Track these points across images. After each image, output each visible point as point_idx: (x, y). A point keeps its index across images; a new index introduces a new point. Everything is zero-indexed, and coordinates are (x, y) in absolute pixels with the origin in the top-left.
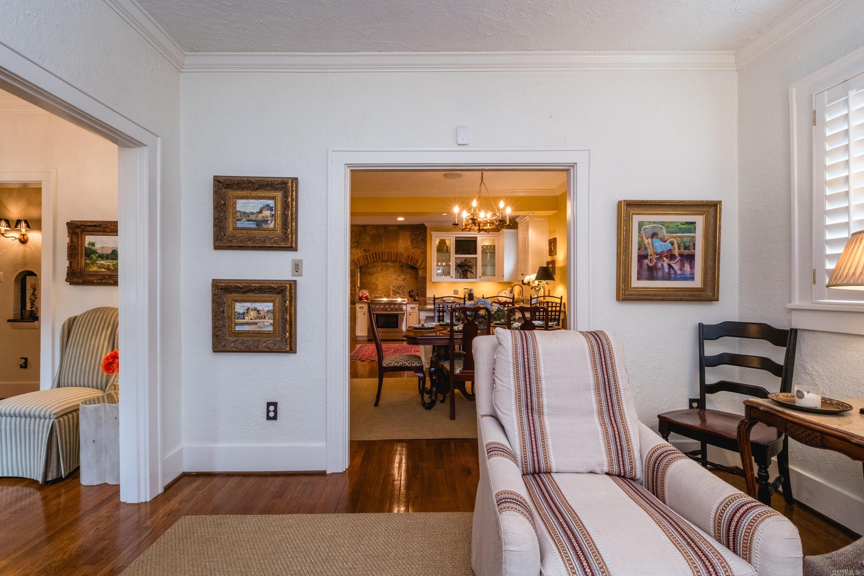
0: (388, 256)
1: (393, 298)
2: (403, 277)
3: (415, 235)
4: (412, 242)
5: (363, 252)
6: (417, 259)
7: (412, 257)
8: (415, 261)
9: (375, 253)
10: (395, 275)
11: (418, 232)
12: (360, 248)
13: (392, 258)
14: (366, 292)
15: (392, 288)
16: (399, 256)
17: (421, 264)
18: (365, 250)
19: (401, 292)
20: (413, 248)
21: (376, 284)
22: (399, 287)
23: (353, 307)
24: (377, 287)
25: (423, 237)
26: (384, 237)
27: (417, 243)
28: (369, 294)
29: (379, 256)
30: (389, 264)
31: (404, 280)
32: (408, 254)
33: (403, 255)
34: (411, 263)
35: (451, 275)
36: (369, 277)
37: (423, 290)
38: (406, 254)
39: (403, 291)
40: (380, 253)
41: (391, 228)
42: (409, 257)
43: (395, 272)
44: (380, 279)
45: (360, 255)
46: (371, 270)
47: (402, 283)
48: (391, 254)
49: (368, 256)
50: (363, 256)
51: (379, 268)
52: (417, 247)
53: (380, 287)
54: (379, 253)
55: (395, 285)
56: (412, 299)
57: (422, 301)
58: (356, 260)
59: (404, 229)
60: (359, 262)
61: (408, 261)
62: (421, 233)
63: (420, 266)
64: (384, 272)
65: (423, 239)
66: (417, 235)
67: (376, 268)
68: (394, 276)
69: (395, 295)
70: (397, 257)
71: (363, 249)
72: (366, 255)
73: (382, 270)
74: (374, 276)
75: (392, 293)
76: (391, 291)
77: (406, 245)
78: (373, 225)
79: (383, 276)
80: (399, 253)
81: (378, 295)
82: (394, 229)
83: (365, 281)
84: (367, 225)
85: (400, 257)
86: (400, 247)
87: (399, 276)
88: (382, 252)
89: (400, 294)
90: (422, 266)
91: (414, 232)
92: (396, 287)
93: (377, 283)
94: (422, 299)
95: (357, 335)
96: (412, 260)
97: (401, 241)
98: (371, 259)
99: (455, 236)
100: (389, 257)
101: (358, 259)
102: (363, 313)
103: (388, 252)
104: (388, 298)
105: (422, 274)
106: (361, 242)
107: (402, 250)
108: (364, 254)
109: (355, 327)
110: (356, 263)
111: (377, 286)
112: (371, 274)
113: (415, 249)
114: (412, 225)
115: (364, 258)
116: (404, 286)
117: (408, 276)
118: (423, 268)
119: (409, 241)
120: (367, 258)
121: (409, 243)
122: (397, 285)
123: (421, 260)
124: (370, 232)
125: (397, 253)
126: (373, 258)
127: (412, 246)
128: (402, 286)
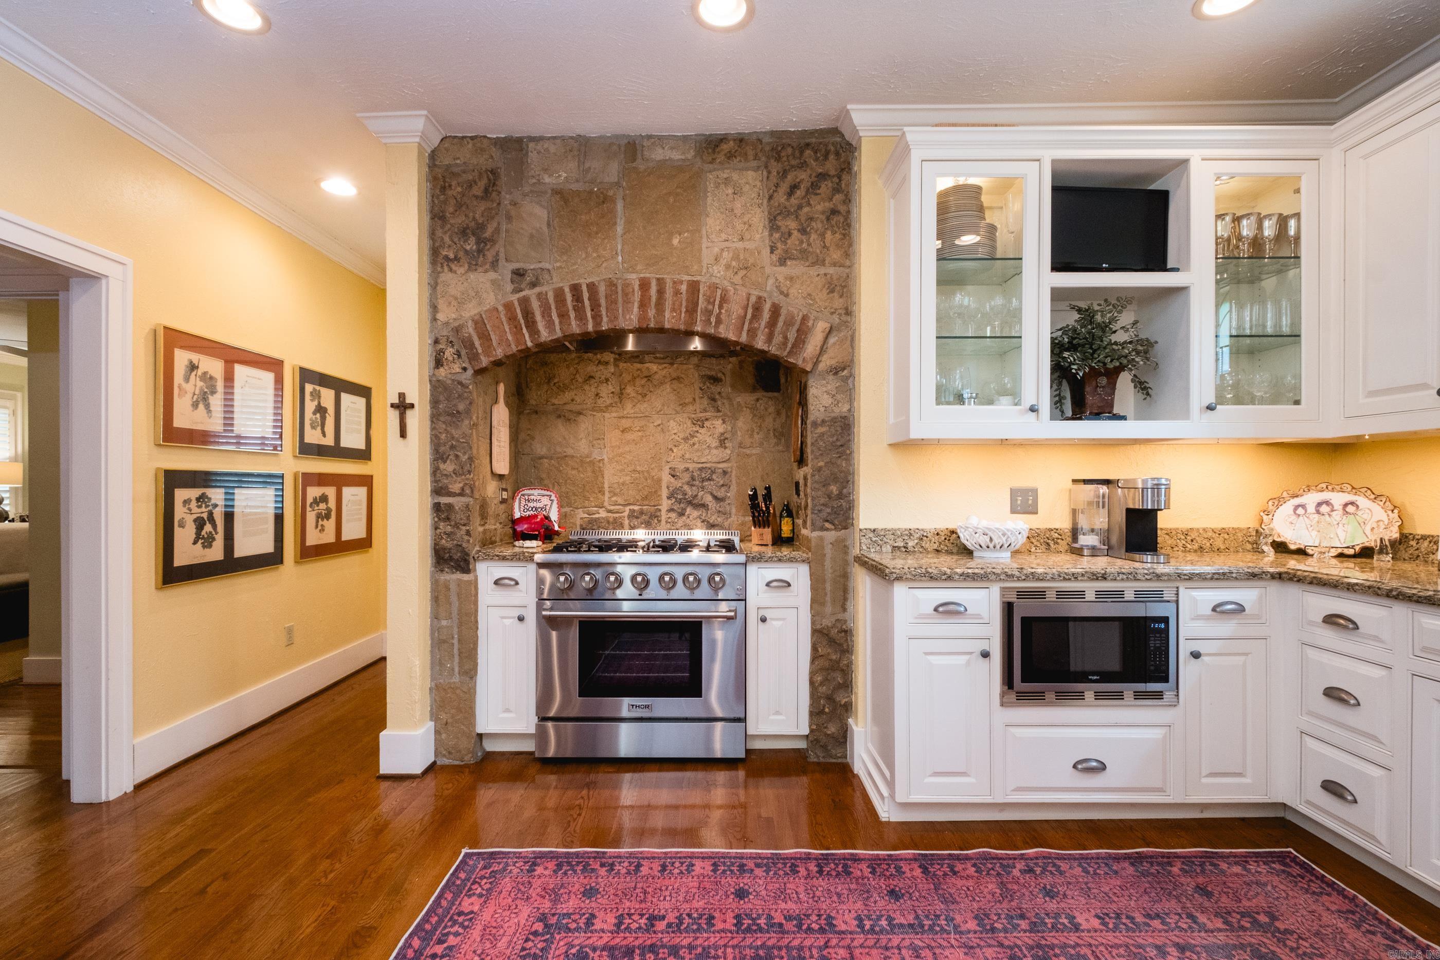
0: (643, 305)
1: (673, 525)
2: (719, 426)
3: (794, 188)
4: (773, 226)
5: (509, 287)
6: (805, 318)
7: (776, 311)
8: (792, 335)
9: (576, 289)
10: (679, 418)
11: (803, 175)
12: (494, 265)
13: (667, 314)
14: (545, 501)
15: (666, 478)
16: (702, 304)
17: (823, 350)
18: (519, 274)
19: (708, 499)
20: (782, 262)
21: (592, 463)
22: (704, 475)
23: (459, 583)
24: (598, 473)
25: (839, 197)
26: (620, 206)
27: (803, 231)
28: (560, 506)
29: (595, 306)
30: (654, 367)
31: (722, 443)
32: (755, 293)
33: (724, 300)
34: (770, 339)
35: (1029, 399)
36: (559, 431)
37: (834, 489)
38: (743, 292)
39: (720, 494)
40: (602, 289)
41: (659, 154)
42: (757, 309)
43: (683, 405)
44: (613, 437)
45: (490, 299)
46: (568, 396)
47: (713, 456)
48: (661, 292)
49: (535, 305)
50: (508, 307)
51: (605, 390)
52: (804, 255)
53: (610, 477)
54: (592, 287)
55: (681, 466)
56: (767, 533)
57: (828, 550)
58: (470, 329)
59: (730, 156)
60: (485, 337)
61: (752, 333)
62: (823, 176)
63: (816, 364)
64: (629, 409)
65: (834, 212)
66: (799, 193)
67: (591, 390)
68: (678, 426)
69: (681, 514)
70: (692, 310)
71: (507, 269)
72: (524, 302)
73: (621, 395)
74: (585, 424)
75: (665, 504)
76: (665, 493)
77: (740, 245)
78: (563, 138)
79: (625, 423)
80: (703, 289)
81: (603, 514)
82: (676, 156)
83: (540, 449)
84: (532, 139)
85: (709, 313)
86: (707, 254)
87: (700, 423)
88: (611, 284)
89: (704, 506)
90: (826, 362)
91: (784, 174)
92: (686, 477)
93: (596, 456)
94: (831, 536)
95: (480, 729)
96: (772, 324)
97: (713, 222)
98: (550, 324)
99: (1049, 155)
100: (652, 313)
101: (479, 323)
102: (517, 612)
103: (644, 285)
104: (648, 525)
105: (827, 400)
106: (497, 230)
107: (718, 271)
108: (514, 298)
109: (471, 694)
110: (469, 345)
111: (597, 469)
112: (569, 417)
113: (794, 268)
114: (773, 133)
115: (512, 318)
116: (725, 473)
117: (743, 422)
118: (836, 371)
119: (758, 218)
120: (528, 314)
121: (759, 237)
122: (691, 466)
123: (821, 327)
124: (547, 179)
125: (694, 287)
126: (563, 316)
127: (773, 250)
128: (713, 472)
